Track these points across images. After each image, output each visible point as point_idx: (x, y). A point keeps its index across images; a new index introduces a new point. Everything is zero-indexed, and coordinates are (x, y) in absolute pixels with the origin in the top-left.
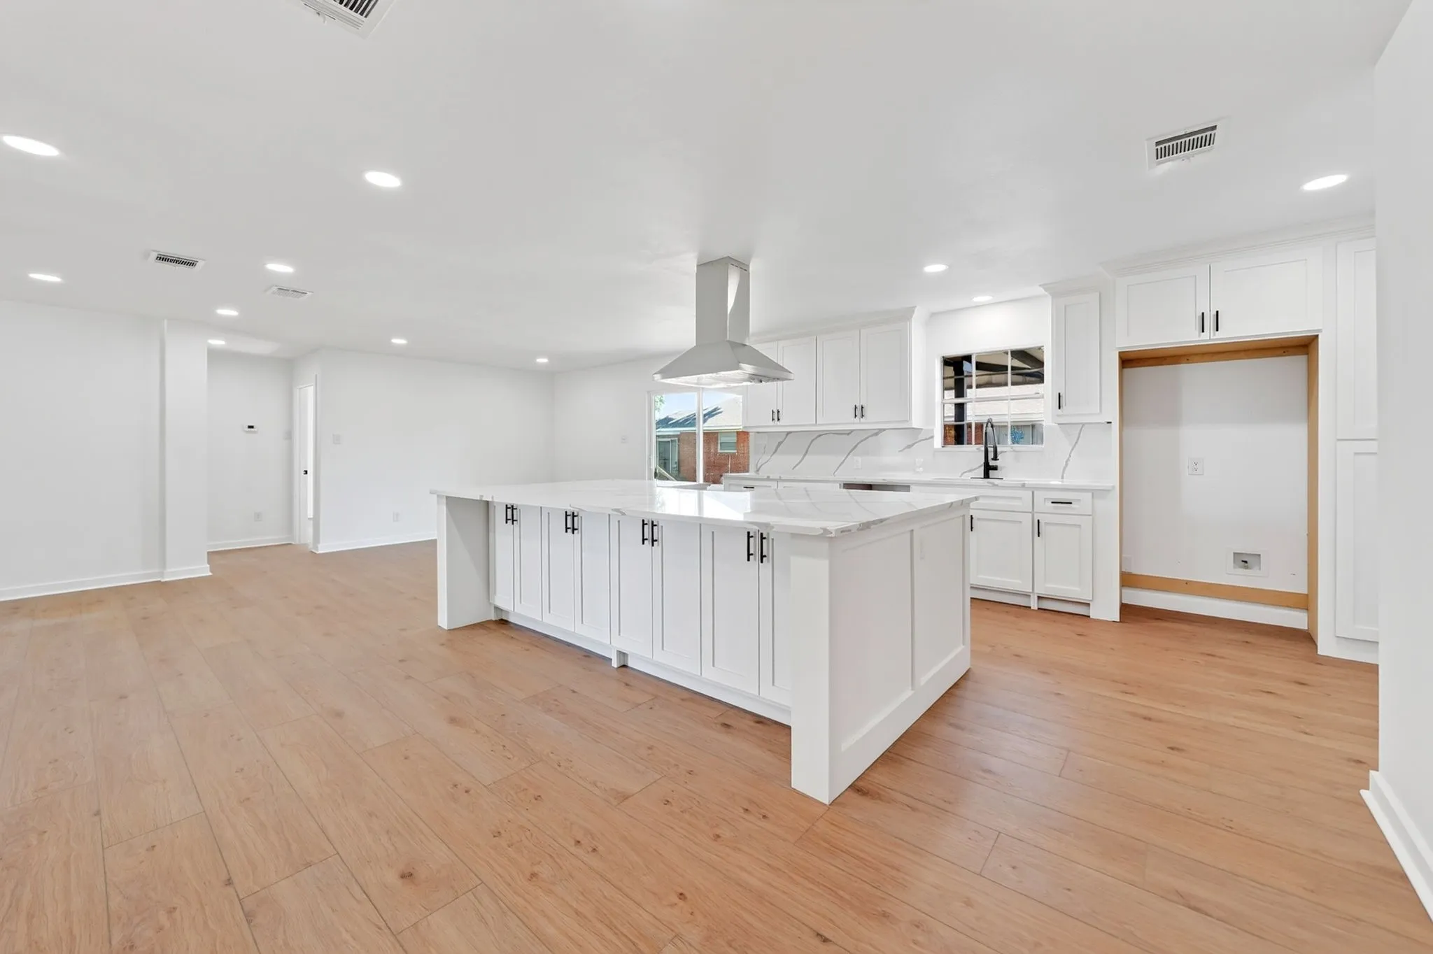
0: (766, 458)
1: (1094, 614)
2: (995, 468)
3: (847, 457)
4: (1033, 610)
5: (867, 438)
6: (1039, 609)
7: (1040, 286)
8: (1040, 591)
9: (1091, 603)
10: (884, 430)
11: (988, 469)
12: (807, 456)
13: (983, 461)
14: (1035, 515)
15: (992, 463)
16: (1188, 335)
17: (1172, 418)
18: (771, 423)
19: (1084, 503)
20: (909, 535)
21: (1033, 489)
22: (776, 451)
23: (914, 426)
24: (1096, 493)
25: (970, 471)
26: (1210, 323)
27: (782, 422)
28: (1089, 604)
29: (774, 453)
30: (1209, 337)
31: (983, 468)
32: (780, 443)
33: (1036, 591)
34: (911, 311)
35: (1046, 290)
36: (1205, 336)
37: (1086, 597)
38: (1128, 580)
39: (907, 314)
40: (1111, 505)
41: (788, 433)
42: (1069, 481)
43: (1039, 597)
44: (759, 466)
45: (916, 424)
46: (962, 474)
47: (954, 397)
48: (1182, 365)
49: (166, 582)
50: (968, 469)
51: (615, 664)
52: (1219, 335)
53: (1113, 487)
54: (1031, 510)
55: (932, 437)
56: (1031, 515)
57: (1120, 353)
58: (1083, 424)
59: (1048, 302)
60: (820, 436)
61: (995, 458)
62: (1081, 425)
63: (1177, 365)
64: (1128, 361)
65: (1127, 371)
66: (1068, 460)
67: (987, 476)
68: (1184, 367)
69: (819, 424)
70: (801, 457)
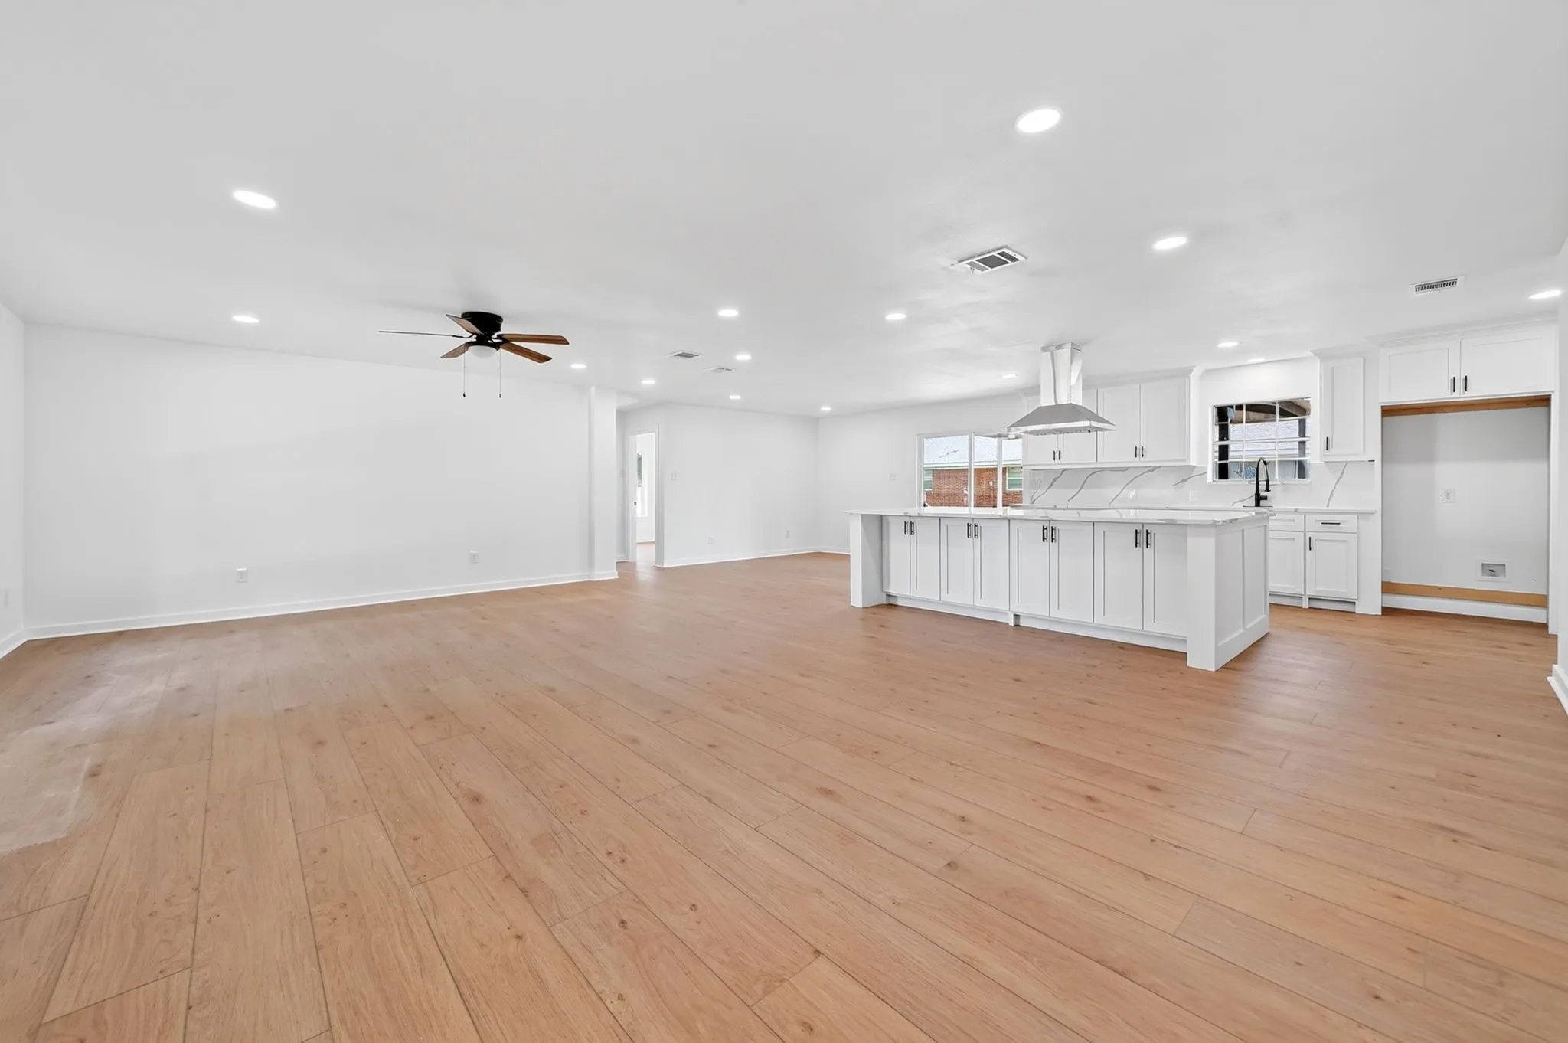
0: (1040, 491)
1: (1358, 610)
2: (1265, 498)
3: (1122, 490)
4: (1305, 609)
5: (1141, 474)
6: (1310, 608)
7: (1311, 351)
8: (1311, 593)
9: (1357, 602)
10: (1160, 467)
11: (1259, 499)
12: (1083, 490)
13: (1255, 492)
14: (1307, 533)
15: (1263, 494)
16: (1444, 395)
17: (1429, 457)
18: (1053, 462)
19: (1351, 523)
20: (1241, 533)
21: (1305, 514)
22: (1051, 485)
23: (1191, 464)
24: (1360, 515)
25: (1242, 501)
26: (1460, 385)
27: (1063, 461)
28: (1354, 603)
29: (1049, 488)
30: (1460, 395)
31: (1254, 497)
32: (1055, 480)
33: (1307, 593)
34: (1190, 370)
35: (1315, 355)
36: (1455, 395)
37: (1352, 597)
38: (1388, 588)
39: (1186, 373)
40: (1375, 527)
41: (1064, 470)
42: (1333, 507)
43: (1310, 599)
44: (1034, 499)
45: (1193, 461)
46: (1234, 504)
47: (1218, 440)
48: (1437, 414)
49: (597, 582)
50: (1241, 499)
51: (1012, 623)
52: (1467, 394)
53: (1376, 512)
54: (1303, 530)
55: (1205, 473)
56: (1303, 534)
57: (1382, 407)
58: (1347, 463)
59: (1317, 365)
60: (1095, 472)
61: (1267, 490)
62: (1345, 464)
63: (1433, 414)
64: (1388, 411)
65: (1387, 419)
66: (1333, 491)
67: (1258, 504)
68: (1439, 417)
69: (1100, 463)
70: (1077, 490)
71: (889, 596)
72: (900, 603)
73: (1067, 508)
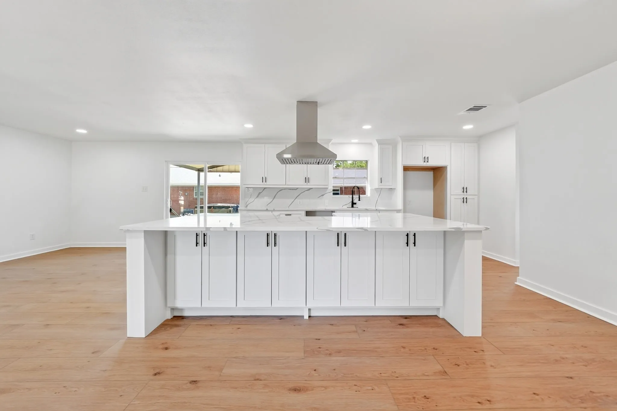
0: (251, 200)
2: (356, 203)
3: (295, 199)
5: (305, 191)
10: (312, 188)
11: (353, 204)
12: (274, 200)
18: (262, 183)
23: (328, 187)
25: (346, 205)
26: (426, 160)
27: (268, 183)
29: (256, 198)
31: (351, 204)
32: (259, 194)
34: (330, 141)
36: (425, 163)
39: (328, 142)
41: (265, 188)
44: (247, 204)
46: (343, 206)
51: (306, 317)
52: (428, 164)
55: (331, 192)
57: (404, 166)
60: (282, 190)
61: (359, 200)
64: (406, 169)
66: (377, 200)
67: (352, 207)
69: (287, 185)
70: (272, 200)
71: (173, 309)
72: (186, 314)
73: (267, 210)
